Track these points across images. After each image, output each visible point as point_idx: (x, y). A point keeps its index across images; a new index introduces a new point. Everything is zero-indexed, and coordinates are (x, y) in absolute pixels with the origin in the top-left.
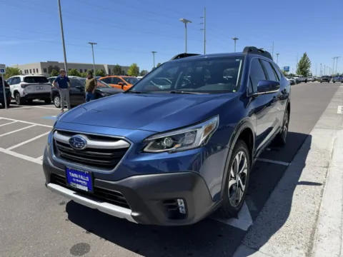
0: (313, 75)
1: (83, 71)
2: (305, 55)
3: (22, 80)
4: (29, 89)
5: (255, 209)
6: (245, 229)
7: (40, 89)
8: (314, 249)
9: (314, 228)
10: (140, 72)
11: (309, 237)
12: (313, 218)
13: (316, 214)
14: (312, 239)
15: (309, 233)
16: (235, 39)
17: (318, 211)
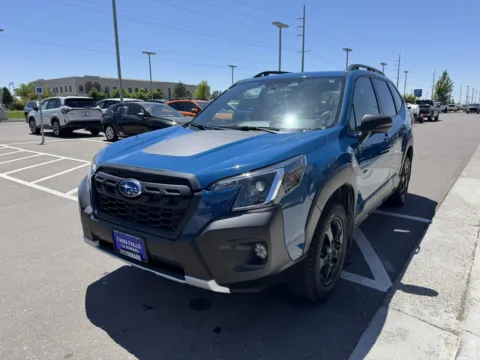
0: (456, 102)
1: (133, 90)
2: (445, 74)
3: (63, 102)
4: (72, 114)
5: (393, 270)
6: (385, 290)
7: (86, 115)
8: (466, 313)
9: (465, 293)
10: (211, 93)
11: (460, 301)
12: (464, 282)
13: (466, 277)
14: (463, 303)
15: (460, 297)
16: (348, 50)
17: (469, 275)
